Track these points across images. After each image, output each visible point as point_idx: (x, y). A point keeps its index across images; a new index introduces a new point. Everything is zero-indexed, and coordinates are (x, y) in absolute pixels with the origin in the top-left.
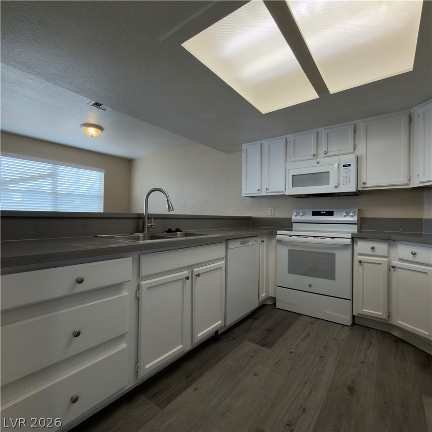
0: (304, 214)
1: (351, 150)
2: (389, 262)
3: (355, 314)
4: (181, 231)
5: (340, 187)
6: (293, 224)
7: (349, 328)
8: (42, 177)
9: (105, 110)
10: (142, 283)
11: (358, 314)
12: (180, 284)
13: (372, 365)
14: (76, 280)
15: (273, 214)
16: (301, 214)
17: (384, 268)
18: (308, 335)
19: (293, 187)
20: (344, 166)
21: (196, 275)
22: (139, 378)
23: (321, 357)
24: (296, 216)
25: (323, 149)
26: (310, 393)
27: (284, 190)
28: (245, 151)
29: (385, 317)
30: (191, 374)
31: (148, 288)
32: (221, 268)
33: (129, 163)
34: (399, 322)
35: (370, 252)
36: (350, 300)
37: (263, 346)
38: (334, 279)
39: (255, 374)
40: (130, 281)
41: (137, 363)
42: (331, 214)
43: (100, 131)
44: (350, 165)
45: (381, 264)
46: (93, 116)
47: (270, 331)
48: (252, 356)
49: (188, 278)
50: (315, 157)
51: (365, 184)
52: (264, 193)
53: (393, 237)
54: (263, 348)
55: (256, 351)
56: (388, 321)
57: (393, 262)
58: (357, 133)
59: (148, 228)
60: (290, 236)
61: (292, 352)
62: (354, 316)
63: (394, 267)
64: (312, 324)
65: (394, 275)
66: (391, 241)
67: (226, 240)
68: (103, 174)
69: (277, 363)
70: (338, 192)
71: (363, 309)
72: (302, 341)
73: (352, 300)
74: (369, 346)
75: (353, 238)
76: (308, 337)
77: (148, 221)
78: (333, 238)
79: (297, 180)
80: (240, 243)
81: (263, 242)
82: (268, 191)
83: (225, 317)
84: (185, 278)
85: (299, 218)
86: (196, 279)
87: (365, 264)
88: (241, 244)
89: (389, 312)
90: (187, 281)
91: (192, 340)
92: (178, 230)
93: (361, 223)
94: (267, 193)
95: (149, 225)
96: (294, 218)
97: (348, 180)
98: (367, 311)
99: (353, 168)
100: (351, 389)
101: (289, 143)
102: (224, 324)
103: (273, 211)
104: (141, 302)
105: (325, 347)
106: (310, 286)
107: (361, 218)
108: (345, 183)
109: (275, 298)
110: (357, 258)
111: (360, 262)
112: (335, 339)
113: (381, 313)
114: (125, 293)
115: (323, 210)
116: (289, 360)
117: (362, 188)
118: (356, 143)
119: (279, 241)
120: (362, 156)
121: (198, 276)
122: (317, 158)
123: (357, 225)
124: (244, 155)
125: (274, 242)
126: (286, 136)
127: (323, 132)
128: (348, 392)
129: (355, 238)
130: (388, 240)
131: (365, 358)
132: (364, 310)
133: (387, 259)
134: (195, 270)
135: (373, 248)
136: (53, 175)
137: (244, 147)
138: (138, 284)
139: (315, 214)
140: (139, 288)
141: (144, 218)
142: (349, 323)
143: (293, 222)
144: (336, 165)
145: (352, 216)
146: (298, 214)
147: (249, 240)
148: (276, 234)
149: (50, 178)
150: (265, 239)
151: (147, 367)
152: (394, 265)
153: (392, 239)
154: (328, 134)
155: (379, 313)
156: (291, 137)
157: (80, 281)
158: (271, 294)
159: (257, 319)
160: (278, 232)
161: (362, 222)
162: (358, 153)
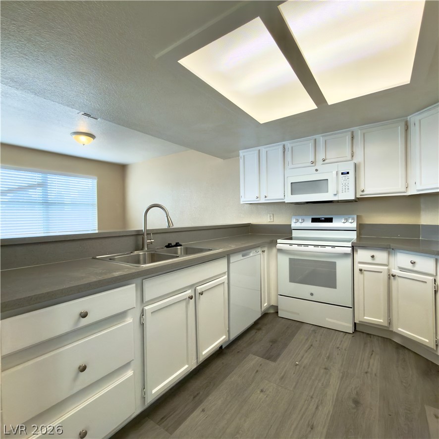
0: (303, 220)
1: (349, 157)
2: (389, 270)
3: (356, 321)
4: (181, 245)
5: (339, 194)
6: (293, 231)
7: (351, 336)
8: (31, 187)
9: (97, 119)
10: (146, 308)
11: (360, 321)
12: (184, 304)
13: (375, 375)
14: (80, 315)
15: (272, 221)
16: (300, 221)
17: (384, 276)
18: (312, 345)
19: (292, 194)
20: (342, 174)
21: (199, 293)
22: (146, 403)
23: (325, 369)
24: (295, 223)
25: (321, 156)
26: (317, 408)
27: (283, 197)
28: (242, 157)
29: (386, 324)
30: (198, 394)
31: (152, 313)
32: (223, 283)
33: (122, 169)
34: (399, 329)
35: (370, 260)
36: (351, 308)
37: (268, 359)
38: (335, 287)
39: (262, 391)
40: (134, 308)
41: (144, 389)
42: (330, 220)
43: (92, 139)
44: (348, 173)
45: (381, 272)
46: (84, 124)
47: (274, 342)
48: (257, 371)
49: (191, 298)
50: (313, 164)
51: (363, 191)
52: (263, 201)
53: (392, 245)
54: (268, 361)
55: (261, 365)
56: (389, 328)
57: (393, 270)
58: (354, 140)
59: (147, 245)
60: (291, 244)
61: (297, 365)
62: (355, 323)
63: (394, 276)
64: (315, 333)
65: (394, 283)
66: (391, 250)
67: (228, 255)
68: (95, 182)
69: (282, 378)
70: (337, 199)
71: (364, 316)
72: (306, 352)
73: (353, 307)
74: (372, 355)
75: (353, 247)
76: (312, 347)
77: (147, 237)
78: (333, 247)
79: (296, 187)
80: (241, 255)
81: (263, 251)
82: (266, 198)
83: (229, 331)
84: (189, 297)
85: (298, 225)
86: (199, 298)
87: (365, 272)
88: (243, 256)
89: (390, 319)
90: (191, 300)
91: (197, 358)
92: (177, 245)
93: (360, 230)
94: (266, 200)
95: (148, 242)
96: (294, 225)
97: (347, 187)
98: (368, 318)
99: (352, 175)
100: (357, 402)
101: (287, 150)
102: (227, 338)
103: (272, 217)
104: (146, 327)
105: (328, 357)
106: (312, 294)
107: (360, 224)
108: (344, 191)
109: (277, 307)
110: (358, 266)
111: (361, 270)
112: (338, 348)
113: (381, 321)
114: (129, 320)
115: (323, 217)
116: (294, 373)
117: (361, 195)
118: (354, 151)
119: (280, 250)
120: (360, 163)
121: (201, 294)
122: (315, 165)
123: (356, 232)
124: (241, 161)
125: (274, 251)
126: (284, 143)
127: (321, 139)
128: (354, 406)
129: (355, 246)
130: (387, 248)
131: (368, 368)
132: (365, 318)
133: (386, 268)
134: (197, 288)
135: (373, 257)
136: (43, 185)
137: (242, 153)
138: (142, 309)
139: (314, 220)
140: (142, 313)
141: (143, 234)
142: (351, 330)
143: (292, 228)
144: (334, 173)
145: (351, 223)
146: (297, 221)
147: (251, 252)
148: (276, 243)
149: (40, 187)
150: (266, 249)
151: (154, 392)
152: (394, 274)
153: (391, 247)
154: (325, 141)
155: (380, 320)
156: (288, 144)
157: (84, 315)
158: (273, 303)
159: (259, 329)
160: (279, 241)
161: (361, 228)
162: (356, 160)
